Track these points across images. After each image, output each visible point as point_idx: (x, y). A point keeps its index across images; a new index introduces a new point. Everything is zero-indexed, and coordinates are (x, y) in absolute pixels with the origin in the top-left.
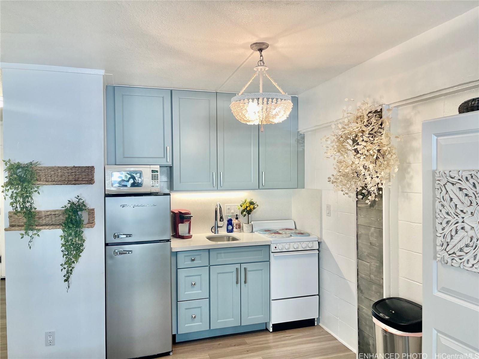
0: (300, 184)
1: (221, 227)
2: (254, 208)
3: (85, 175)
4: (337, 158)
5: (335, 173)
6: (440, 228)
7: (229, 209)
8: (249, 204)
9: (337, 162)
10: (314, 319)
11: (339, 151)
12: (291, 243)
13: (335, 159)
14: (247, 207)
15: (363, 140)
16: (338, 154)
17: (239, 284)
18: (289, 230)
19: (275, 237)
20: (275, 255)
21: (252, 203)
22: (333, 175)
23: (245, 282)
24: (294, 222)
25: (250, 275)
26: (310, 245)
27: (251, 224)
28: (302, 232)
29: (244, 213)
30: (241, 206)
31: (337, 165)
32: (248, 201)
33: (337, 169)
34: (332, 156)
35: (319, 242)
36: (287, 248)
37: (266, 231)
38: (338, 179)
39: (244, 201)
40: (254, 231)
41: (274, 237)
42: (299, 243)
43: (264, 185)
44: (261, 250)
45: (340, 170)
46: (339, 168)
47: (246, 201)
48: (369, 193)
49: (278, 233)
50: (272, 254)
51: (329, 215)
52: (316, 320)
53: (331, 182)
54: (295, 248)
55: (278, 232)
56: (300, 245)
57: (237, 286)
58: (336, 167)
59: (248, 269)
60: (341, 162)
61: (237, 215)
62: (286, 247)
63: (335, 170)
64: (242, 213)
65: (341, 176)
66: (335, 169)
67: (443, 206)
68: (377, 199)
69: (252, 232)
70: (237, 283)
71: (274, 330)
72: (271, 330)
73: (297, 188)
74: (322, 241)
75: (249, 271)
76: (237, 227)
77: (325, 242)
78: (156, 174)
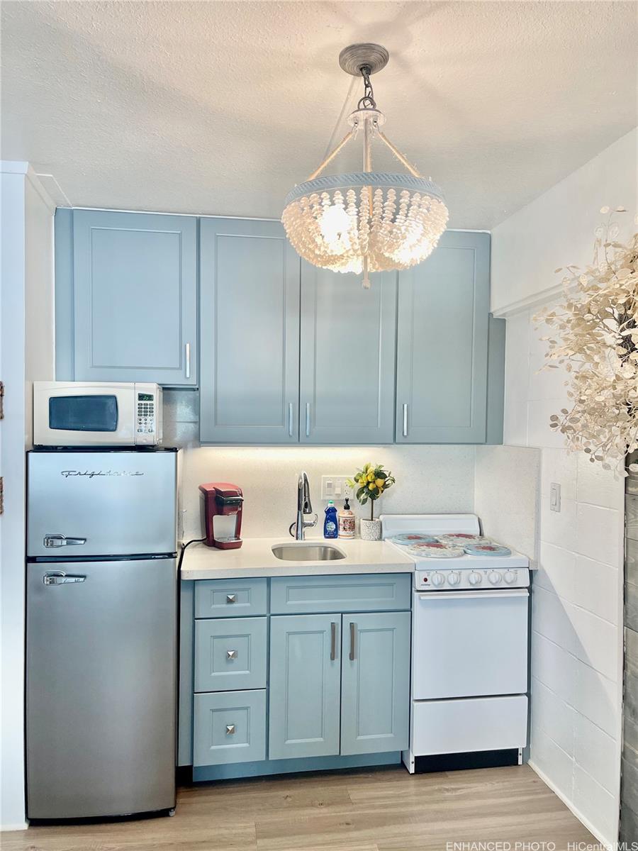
0: (492, 433)
1: (311, 525)
2: (385, 486)
4: (575, 366)
5: (570, 405)
7: (330, 485)
8: (373, 477)
9: (577, 378)
10: (518, 749)
11: (581, 350)
12: (463, 572)
13: (569, 368)
14: (368, 483)
16: (579, 356)
17: (337, 661)
18: (464, 538)
19: (427, 556)
20: (422, 598)
21: (379, 474)
22: (564, 411)
23: (352, 657)
24: (479, 519)
25: (364, 641)
26: (510, 576)
27: (377, 520)
28: (494, 544)
29: (363, 496)
30: (357, 481)
31: (574, 385)
32: (372, 469)
33: (576, 396)
34: (562, 362)
35: (531, 572)
36: (452, 583)
37: (410, 538)
38: (577, 420)
39: (363, 469)
40: (383, 537)
41: (424, 554)
42: (482, 572)
43: (405, 434)
44: (392, 585)
45: (582, 398)
46: (580, 393)
47: (367, 471)
49: (437, 544)
50: (416, 595)
51: (556, 508)
52: (520, 752)
53: (559, 428)
54: (471, 584)
55: (437, 542)
56: (485, 577)
57: (332, 664)
58: (572, 391)
59: (359, 627)
60: (584, 378)
61: (347, 500)
62: (451, 580)
63: (571, 399)
64: (358, 496)
65: (584, 412)
66: (571, 395)
69: (380, 538)
70: (333, 658)
71: (417, 772)
72: (412, 770)
73: (486, 443)
74: (538, 568)
75: (361, 631)
76: (347, 527)
77: (544, 571)
78: (148, 402)
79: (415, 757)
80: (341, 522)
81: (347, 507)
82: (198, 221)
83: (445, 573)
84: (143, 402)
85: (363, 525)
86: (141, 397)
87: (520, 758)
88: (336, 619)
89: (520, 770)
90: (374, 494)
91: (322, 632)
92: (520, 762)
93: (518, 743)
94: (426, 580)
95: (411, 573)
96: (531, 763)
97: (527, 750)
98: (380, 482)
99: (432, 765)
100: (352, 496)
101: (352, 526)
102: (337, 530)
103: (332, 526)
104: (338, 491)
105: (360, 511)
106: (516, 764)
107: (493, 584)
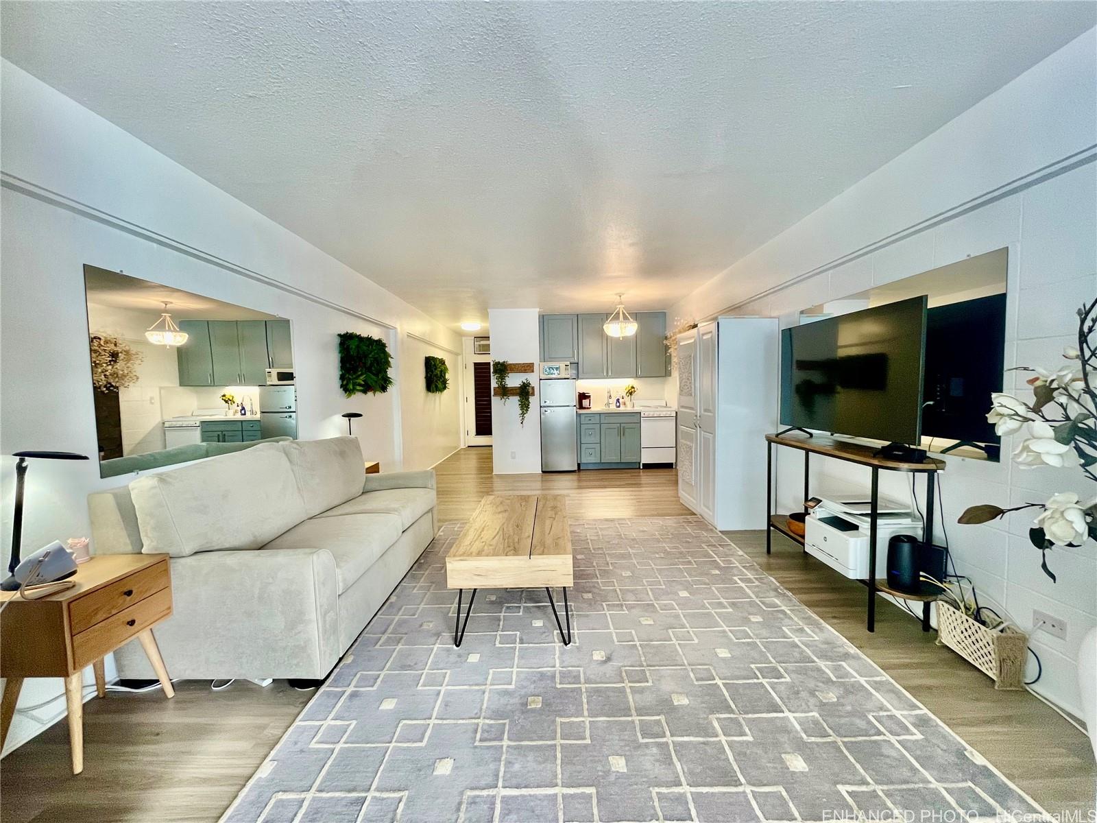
0: (668, 374)
2: (635, 391)
3: (530, 368)
8: (631, 388)
12: (655, 412)
14: (629, 390)
17: (620, 436)
20: (643, 419)
21: (633, 387)
23: (624, 435)
26: (669, 413)
29: (628, 394)
30: (626, 390)
32: (631, 386)
35: (676, 412)
36: (652, 415)
39: (628, 386)
43: (640, 375)
44: (634, 416)
52: (674, 464)
56: (662, 413)
57: (618, 437)
59: (625, 427)
70: (618, 435)
71: (644, 468)
72: (641, 467)
73: (665, 376)
79: (643, 464)
80: (621, 402)
81: (623, 398)
82: (577, 315)
83: (651, 413)
85: (628, 403)
86: (566, 366)
87: (674, 466)
88: (619, 425)
89: (674, 470)
90: (631, 394)
91: (615, 428)
93: (674, 461)
94: (645, 414)
95: (641, 413)
96: (677, 467)
97: (676, 464)
98: (633, 390)
99: (648, 467)
100: (624, 395)
101: (624, 403)
102: (620, 404)
103: (618, 404)
104: (620, 393)
105: (627, 399)
106: (673, 468)
107: (664, 415)
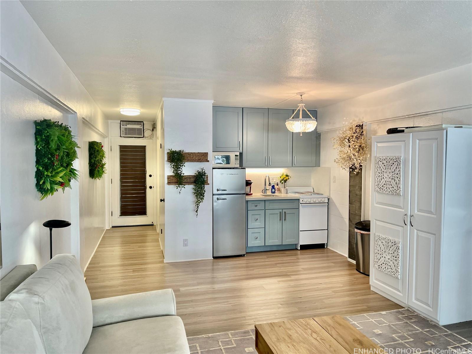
0: (317, 164)
1: (268, 190)
2: (288, 179)
3: (204, 157)
5: (338, 157)
6: (376, 179)
7: (273, 179)
8: (285, 176)
11: (341, 146)
12: (312, 199)
13: (338, 150)
15: (352, 141)
16: (340, 147)
18: (310, 192)
19: (302, 195)
21: (287, 176)
22: (337, 159)
23: (285, 220)
24: (313, 188)
25: (288, 216)
26: (323, 200)
27: (286, 188)
28: (318, 193)
29: (282, 181)
31: (339, 153)
33: (339, 155)
34: (336, 148)
35: (328, 199)
36: (309, 201)
37: (296, 192)
38: (340, 161)
40: (288, 193)
42: (316, 199)
44: (294, 202)
45: (341, 156)
48: (356, 168)
49: (303, 193)
50: (300, 205)
51: (334, 182)
53: (336, 162)
54: (314, 202)
57: (280, 222)
59: (286, 213)
60: (341, 151)
64: (280, 182)
67: (378, 170)
68: (360, 171)
70: (280, 220)
71: (301, 249)
72: (299, 249)
73: (315, 166)
74: (330, 198)
75: (287, 214)
76: (278, 190)
77: (332, 199)
78: (237, 157)
79: (300, 245)
80: (276, 189)
81: (278, 185)
82: (243, 108)
83: (308, 199)
84: (236, 157)
86: (236, 156)
87: (325, 246)
88: (281, 210)
89: (325, 250)
90: (285, 181)
91: (277, 214)
92: (325, 247)
93: (325, 242)
94: (303, 201)
95: (299, 199)
96: (328, 247)
97: (327, 244)
98: (287, 178)
99: (304, 247)
101: (279, 190)
102: (275, 191)
103: (273, 190)
104: (275, 180)
106: (324, 247)
107: (319, 202)
